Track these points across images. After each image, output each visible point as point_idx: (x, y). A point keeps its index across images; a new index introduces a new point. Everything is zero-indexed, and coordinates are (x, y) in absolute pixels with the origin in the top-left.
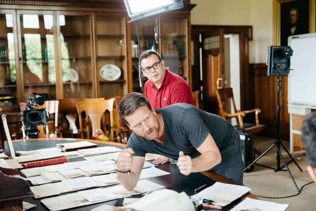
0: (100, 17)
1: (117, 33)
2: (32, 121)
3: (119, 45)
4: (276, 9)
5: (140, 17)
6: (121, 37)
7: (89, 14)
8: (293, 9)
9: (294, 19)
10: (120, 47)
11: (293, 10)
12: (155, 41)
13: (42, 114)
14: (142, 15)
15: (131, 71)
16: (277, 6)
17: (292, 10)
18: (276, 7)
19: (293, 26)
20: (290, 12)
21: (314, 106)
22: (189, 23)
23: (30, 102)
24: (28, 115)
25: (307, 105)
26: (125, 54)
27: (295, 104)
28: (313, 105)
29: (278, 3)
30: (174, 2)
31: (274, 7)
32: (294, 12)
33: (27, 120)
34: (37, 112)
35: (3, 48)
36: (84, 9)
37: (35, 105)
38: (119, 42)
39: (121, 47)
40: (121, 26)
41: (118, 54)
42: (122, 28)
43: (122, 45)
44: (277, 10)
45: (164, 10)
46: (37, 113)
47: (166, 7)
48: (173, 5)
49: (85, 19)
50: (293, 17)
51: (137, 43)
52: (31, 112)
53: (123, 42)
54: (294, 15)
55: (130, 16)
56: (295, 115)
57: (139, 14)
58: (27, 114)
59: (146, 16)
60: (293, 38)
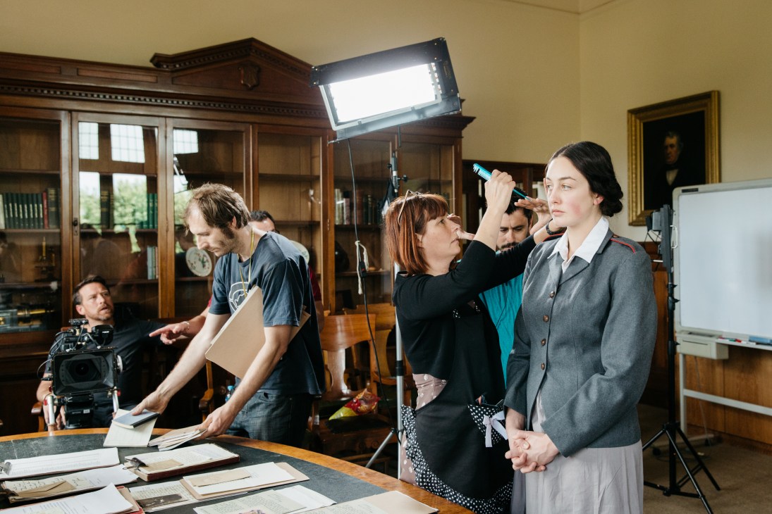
0: (266, 138)
1: (304, 171)
2: (77, 380)
3: (308, 198)
4: (633, 133)
5: (359, 133)
6: (311, 181)
7: (241, 127)
8: (670, 133)
9: (673, 154)
10: (309, 204)
11: (672, 137)
12: (393, 188)
13: (103, 364)
14: (362, 126)
15: (333, 254)
16: (636, 126)
17: (669, 135)
18: (633, 129)
19: (671, 168)
20: (663, 141)
21: (736, 340)
22: (458, 154)
23: (75, 331)
24: (67, 368)
25: (721, 338)
26: (319, 217)
27: (690, 333)
28: (735, 337)
29: (638, 121)
30: (440, 100)
31: (630, 130)
32: (672, 140)
33: (61, 378)
34: (92, 357)
35: (35, 197)
36: (231, 116)
37: (86, 338)
38: (307, 192)
39: (311, 202)
40: (312, 158)
41: (305, 217)
42: (316, 160)
43: (312, 198)
44: (636, 135)
45: (414, 118)
46: (90, 360)
47: (421, 111)
48: (436, 105)
49: (233, 139)
50: (670, 150)
51: (346, 195)
52: (74, 359)
53: (316, 194)
54: (672, 146)
55: (335, 128)
56: (690, 356)
57: (356, 124)
58: (64, 363)
59: (371, 129)
60: (684, 191)
